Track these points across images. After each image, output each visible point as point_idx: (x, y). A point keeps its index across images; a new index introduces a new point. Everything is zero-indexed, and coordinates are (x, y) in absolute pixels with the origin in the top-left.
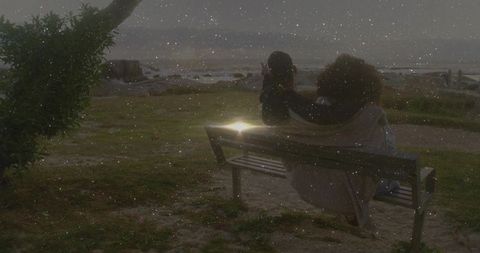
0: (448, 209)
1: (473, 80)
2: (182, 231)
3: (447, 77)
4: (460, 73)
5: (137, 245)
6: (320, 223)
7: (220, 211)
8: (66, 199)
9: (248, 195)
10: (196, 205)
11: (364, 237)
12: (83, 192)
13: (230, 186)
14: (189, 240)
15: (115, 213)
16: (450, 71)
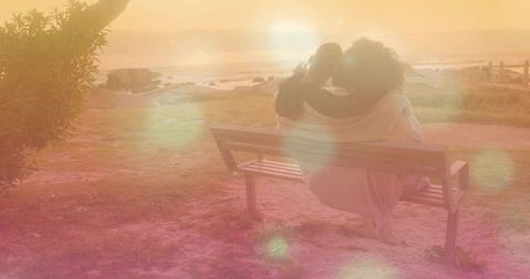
0: (487, 209)
1: (516, 73)
2: (190, 246)
3: (487, 70)
4: (502, 65)
5: (139, 263)
6: (345, 231)
7: (232, 224)
8: (60, 218)
9: (264, 205)
10: (206, 218)
11: (394, 244)
12: (79, 209)
13: (243, 195)
14: (197, 256)
15: (115, 230)
16: (490, 64)
